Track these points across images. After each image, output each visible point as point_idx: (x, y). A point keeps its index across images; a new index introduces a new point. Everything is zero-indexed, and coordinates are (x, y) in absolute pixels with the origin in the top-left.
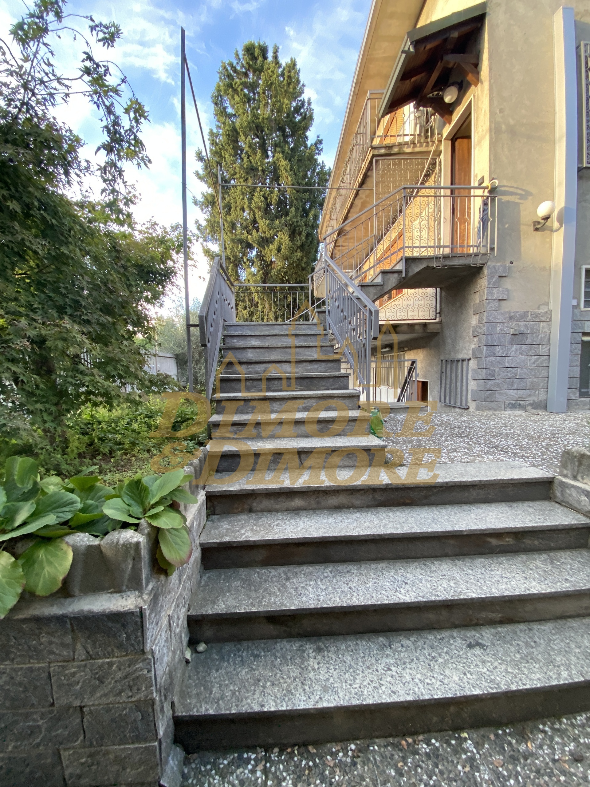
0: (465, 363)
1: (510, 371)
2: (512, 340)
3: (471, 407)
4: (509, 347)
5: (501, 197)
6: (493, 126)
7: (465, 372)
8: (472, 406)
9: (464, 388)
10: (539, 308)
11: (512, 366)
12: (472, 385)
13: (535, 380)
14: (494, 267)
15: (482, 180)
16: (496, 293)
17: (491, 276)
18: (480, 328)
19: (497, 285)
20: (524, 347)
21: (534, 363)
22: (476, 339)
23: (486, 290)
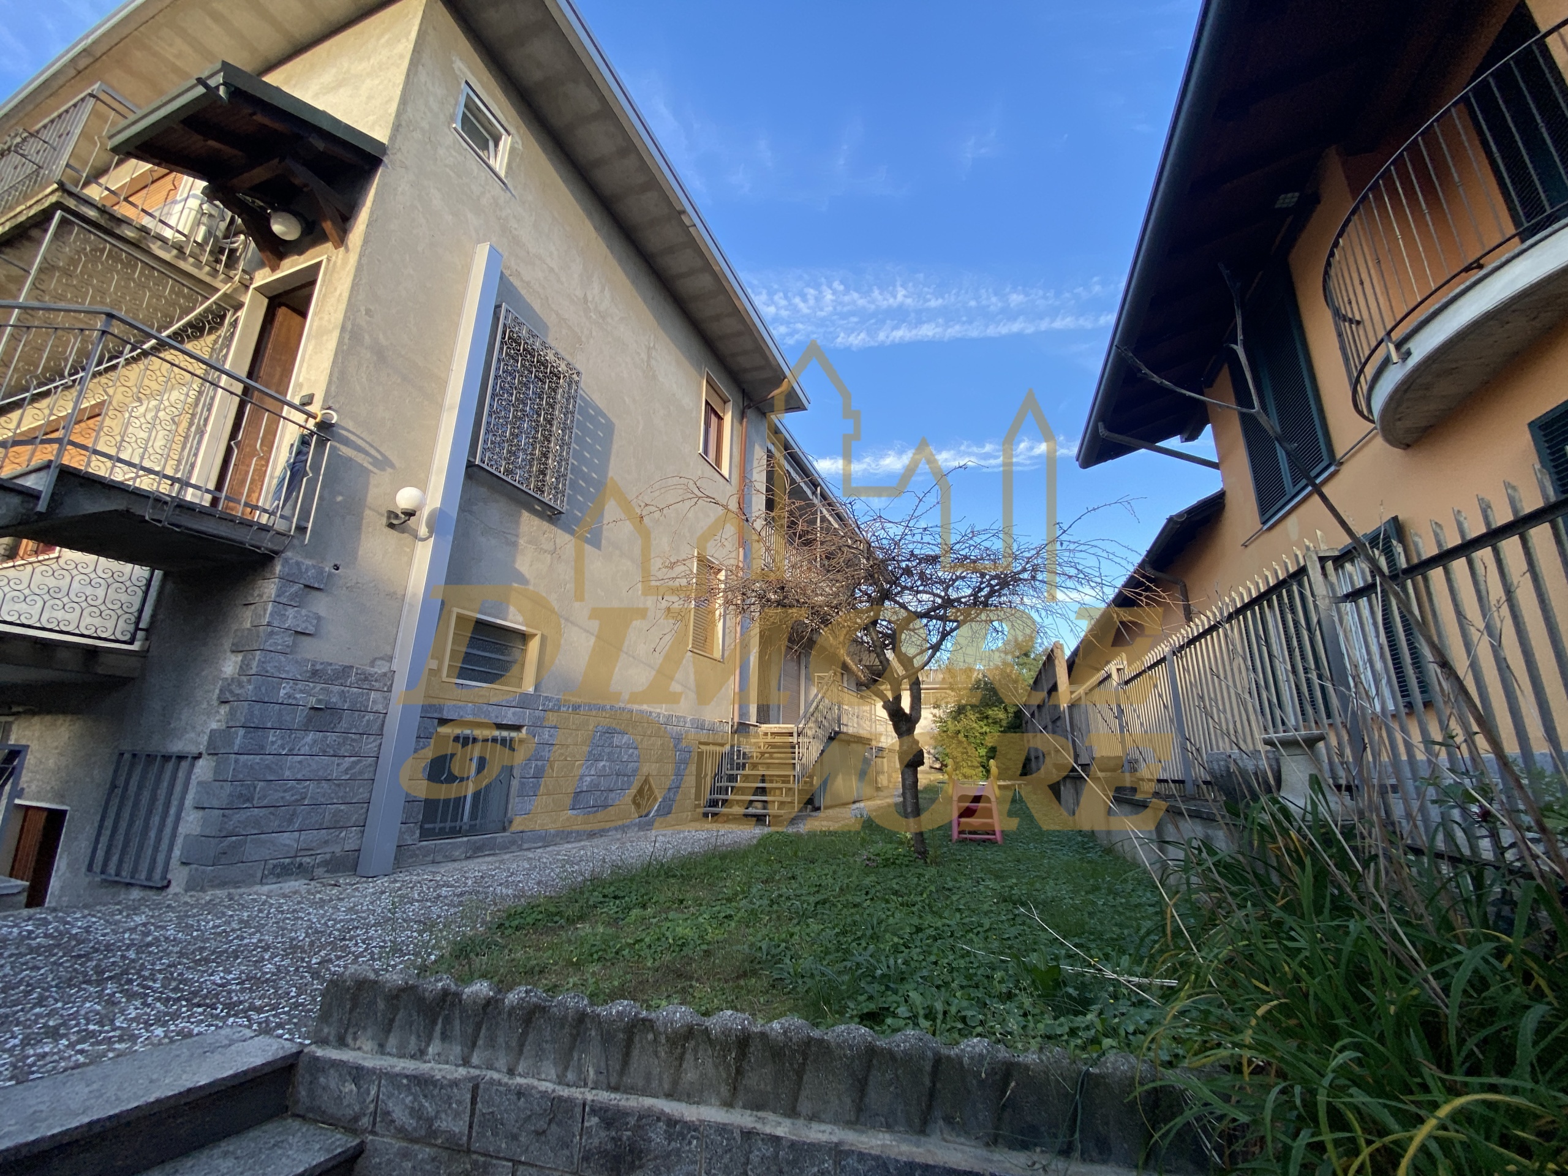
0: (184, 765)
1: (292, 788)
2: (309, 720)
3: (173, 883)
4: (299, 734)
5: (338, 445)
6: (349, 326)
7: (178, 788)
8: (179, 876)
9: (168, 830)
10: (372, 664)
11: (299, 777)
12: (191, 823)
13: (343, 807)
14: (298, 564)
15: (309, 400)
16: (292, 618)
17: (287, 580)
18: (240, 685)
19: (298, 602)
20: (331, 737)
21: (346, 771)
22: (224, 710)
23: (270, 606)
